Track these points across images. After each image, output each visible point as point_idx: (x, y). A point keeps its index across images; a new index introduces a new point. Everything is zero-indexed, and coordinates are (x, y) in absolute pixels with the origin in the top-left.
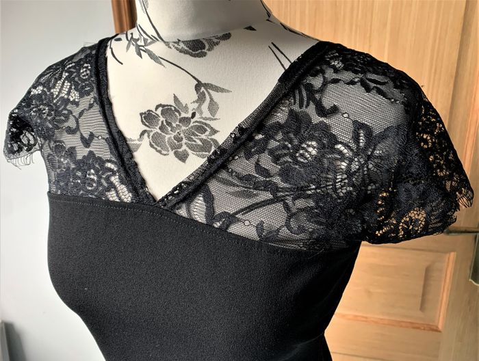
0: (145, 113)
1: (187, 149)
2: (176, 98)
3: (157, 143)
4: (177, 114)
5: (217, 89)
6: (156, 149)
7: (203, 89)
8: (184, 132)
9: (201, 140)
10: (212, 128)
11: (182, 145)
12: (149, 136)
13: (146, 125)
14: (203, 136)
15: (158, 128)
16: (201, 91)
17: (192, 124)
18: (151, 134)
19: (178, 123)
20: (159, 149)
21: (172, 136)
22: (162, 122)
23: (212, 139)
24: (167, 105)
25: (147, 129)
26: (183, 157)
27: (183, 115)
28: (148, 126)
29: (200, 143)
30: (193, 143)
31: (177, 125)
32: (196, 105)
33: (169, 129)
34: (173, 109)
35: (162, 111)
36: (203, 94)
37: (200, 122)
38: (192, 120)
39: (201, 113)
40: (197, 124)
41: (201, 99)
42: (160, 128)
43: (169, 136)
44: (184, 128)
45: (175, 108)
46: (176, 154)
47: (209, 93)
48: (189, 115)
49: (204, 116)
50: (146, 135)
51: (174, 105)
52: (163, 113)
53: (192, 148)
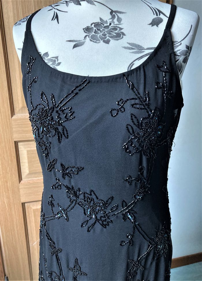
0: (86, 28)
1: (109, 38)
2: (101, 19)
3: (94, 39)
4: (102, 25)
5: (120, 12)
6: (94, 42)
7: (114, 13)
8: (107, 32)
9: (115, 33)
10: (120, 28)
11: (106, 37)
12: (89, 37)
13: (87, 33)
14: (116, 32)
15: (93, 33)
16: (113, 14)
17: (110, 28)
18: (90, 36)
19: (103, 29)
20: (95, 41)
21: (101, 34)
22: (95, 30)
23: (120, 32)
24: (97, 23)
25: (88, 34)
26: (107, 42)
27: (105, 25)
28: (88, 33)
29: (115, 34)
30: (112, 35)
31: (103, 30)
32: (111, 20)
33: (99, 32)
34: (100, 23)
35: (94, 25)
36: (114, 15)
37: (114, 26)
38: (110, 26)
39: (114, 23)
40: (112, 27)
41: (113, 17)
42: (94, 33)
43: (100, 34)
44: (106, 30)
45: (101, 23)
46: (104, 41)
47: (117, 14)
48: (108, 24)
49: (115, 24)
50: (87, 37)
51: (101, 22)
52: (95, 26)
53: (111, 37)
